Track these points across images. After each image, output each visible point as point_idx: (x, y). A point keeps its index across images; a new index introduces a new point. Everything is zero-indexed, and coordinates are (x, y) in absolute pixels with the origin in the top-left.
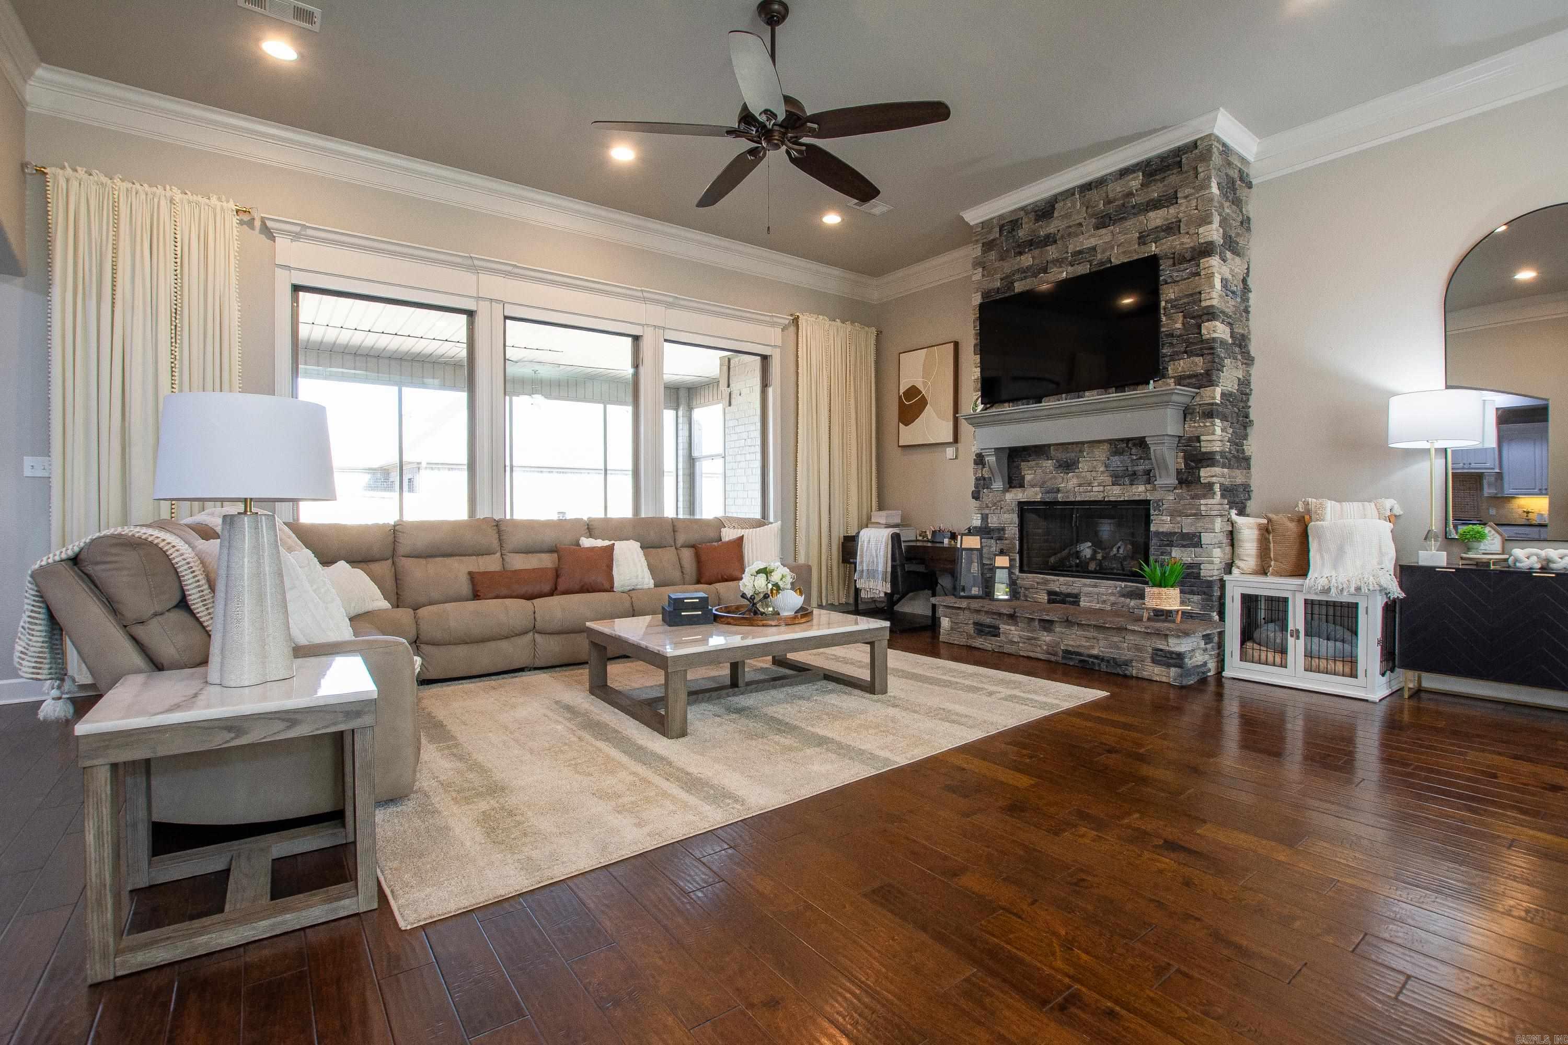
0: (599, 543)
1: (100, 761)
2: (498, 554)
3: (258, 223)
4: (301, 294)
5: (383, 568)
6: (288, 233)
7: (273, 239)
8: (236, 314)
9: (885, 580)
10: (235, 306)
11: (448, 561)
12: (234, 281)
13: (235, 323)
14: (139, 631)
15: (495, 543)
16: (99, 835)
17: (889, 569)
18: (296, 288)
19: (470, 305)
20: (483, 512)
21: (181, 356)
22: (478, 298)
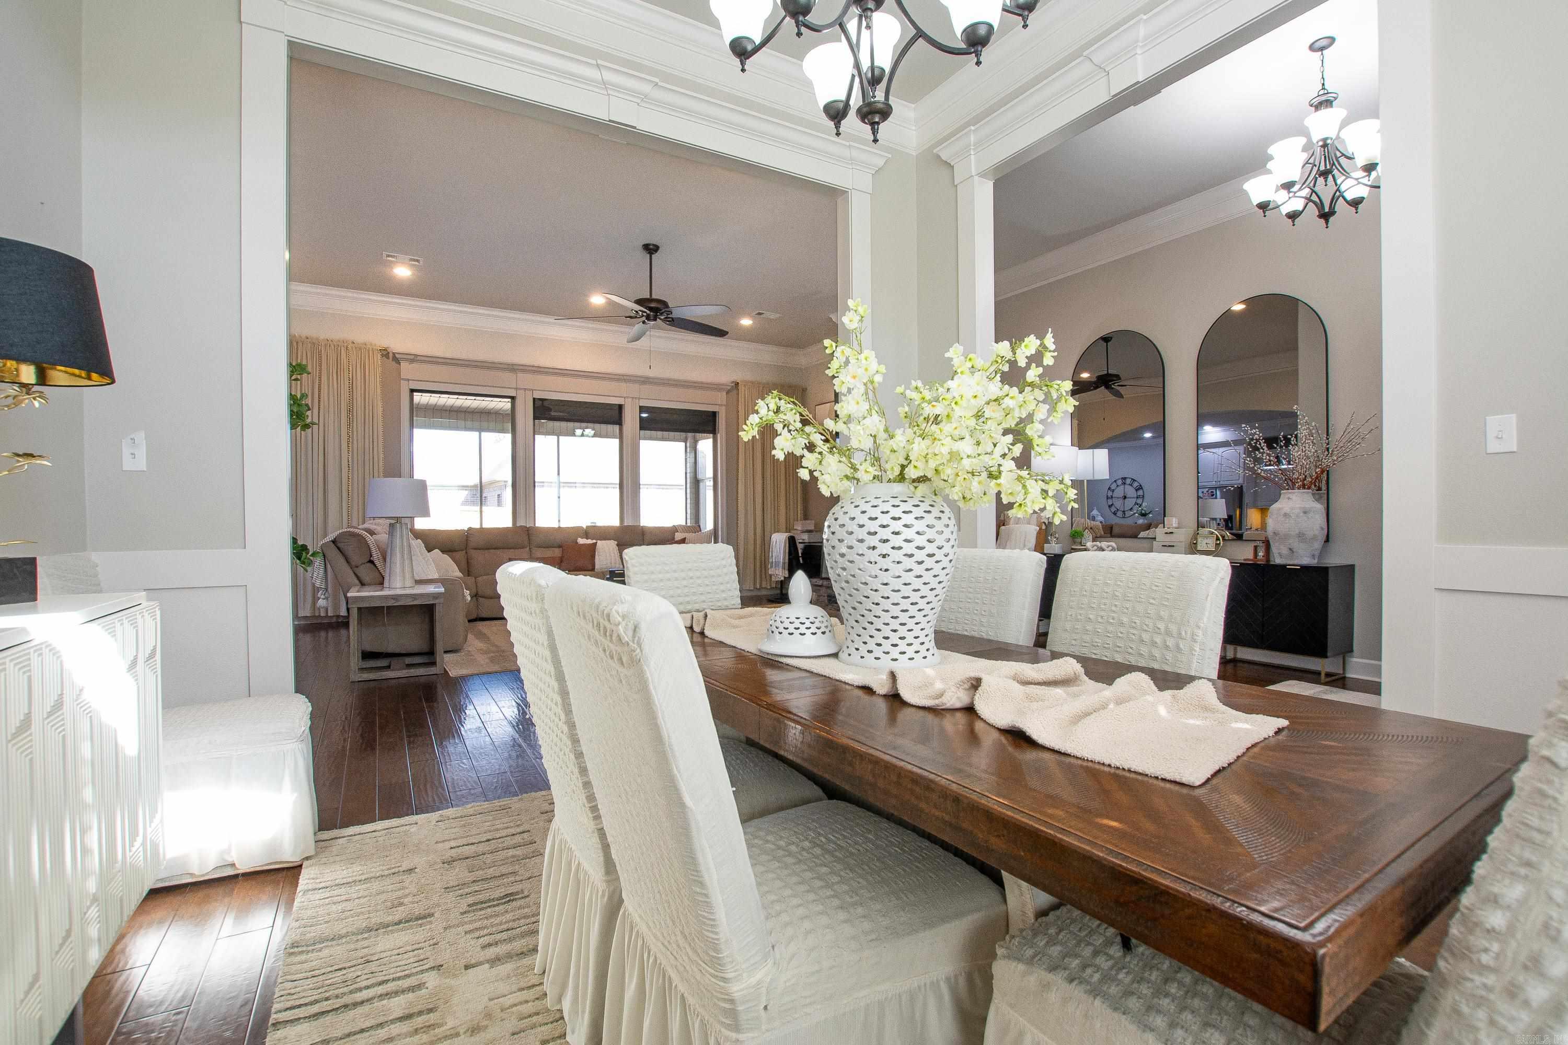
0: (590, 541)
1: (354, 606)
2: (528, 548)
3: (391, 355)
4: (415, 394)
5: (460, 555)
6: (406, 360)
7: (399, 363)
8: (380, 409)
9: (784, 568)
10: (380, 404)
11: (498, 552)
12: (379, 391)
13: (380, 413)
14: (357, 570)
15: (526, 543)
16: (354, 631)
17: (787, 561)
18: (412, 391)
19: (512, 393)
20: (521, 523)
21: (353, 435)
22: (516, 389)
